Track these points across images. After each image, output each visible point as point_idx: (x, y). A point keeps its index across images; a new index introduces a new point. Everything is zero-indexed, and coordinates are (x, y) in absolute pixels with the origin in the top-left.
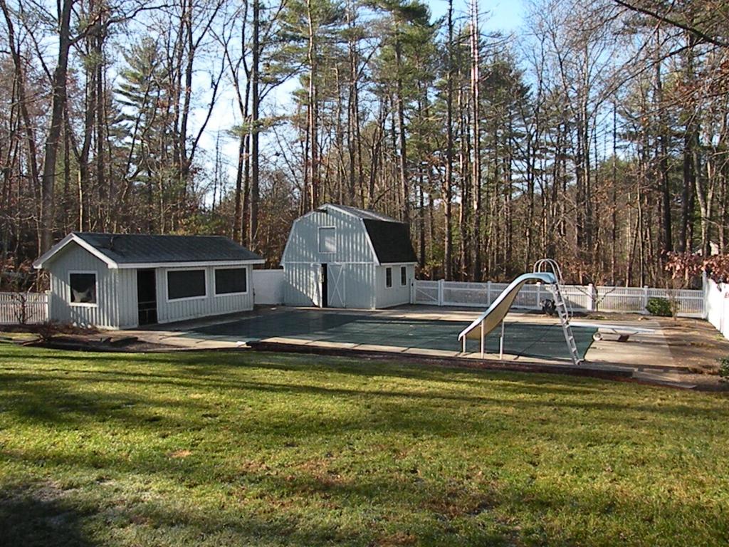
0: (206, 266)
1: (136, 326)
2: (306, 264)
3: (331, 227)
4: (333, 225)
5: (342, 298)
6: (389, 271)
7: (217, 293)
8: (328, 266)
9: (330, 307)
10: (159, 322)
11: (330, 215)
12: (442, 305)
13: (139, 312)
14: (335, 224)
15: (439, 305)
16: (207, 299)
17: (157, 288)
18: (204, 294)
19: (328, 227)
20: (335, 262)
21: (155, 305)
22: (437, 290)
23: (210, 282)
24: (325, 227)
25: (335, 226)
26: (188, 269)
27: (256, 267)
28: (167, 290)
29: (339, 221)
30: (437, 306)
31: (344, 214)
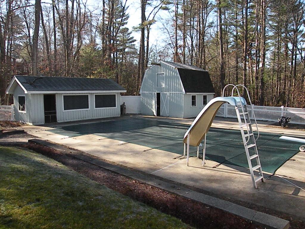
0: (89, 93)
1: (43, 123)
2: (151, 93)
3: (162, 73)
4: (163, 72)
5: (167, 111)
6: (194, 98)
7: (96, 107)
8: (161, 94)
9: (161, 116)
10: (58, 122)
11: (162, 66)
12: (226, 117)
13: (45, 116)
14: (164, 71)
15: (225, 117)
16: (90, 110)
17: (57, 104)
18: (88, 108)
19: (161, 73)
20: (164, 92)
21: (55, 113)
22: (224, 108)
23: (92, 101)
24: (160, 73)
25: (164, 73)
26: (77, 95)
27: (122, 94)
28: (63, 106)
29: (170, 71)
30: (223, 117)
31: (169, 66)
